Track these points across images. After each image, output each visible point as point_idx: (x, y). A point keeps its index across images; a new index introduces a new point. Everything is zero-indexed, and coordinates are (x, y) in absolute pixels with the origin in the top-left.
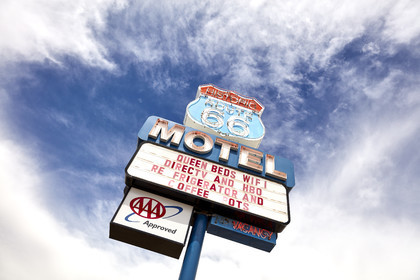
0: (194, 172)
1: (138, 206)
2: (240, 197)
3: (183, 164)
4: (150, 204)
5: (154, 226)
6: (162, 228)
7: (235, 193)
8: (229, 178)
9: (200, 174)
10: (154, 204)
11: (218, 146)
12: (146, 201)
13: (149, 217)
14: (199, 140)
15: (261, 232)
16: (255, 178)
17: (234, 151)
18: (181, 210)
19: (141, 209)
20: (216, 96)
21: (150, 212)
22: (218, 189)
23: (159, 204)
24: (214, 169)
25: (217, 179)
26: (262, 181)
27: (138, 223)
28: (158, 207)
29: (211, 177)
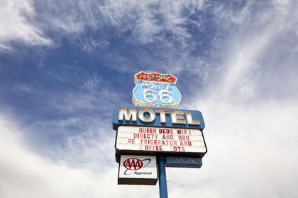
0: (151, 136)
1: (128, 165)
2: (178, 144)
3: (143, 133)
4: (133, 162)
5: (140, 173)
6: (144, 173)
7: (175, 142)
8: (170, 134)
9: (154, 136)
10: (136, 161)
11: (158, 115)
12: (131, 161)
13: (135, 169)
14: (147, 114)
15: (193, 159)
16: (184, 130)
17: (168, 115)
18: (150, 160)
19: (130, 166)
20: (146, 79)
21: (135, 166)
22: (166, 143)
23: (138, 161)
24: (160, 132)
25: (164, 137)
26: (188, 131)
27: (131, 174)
28: (138, 162)
29: (160, 136)
